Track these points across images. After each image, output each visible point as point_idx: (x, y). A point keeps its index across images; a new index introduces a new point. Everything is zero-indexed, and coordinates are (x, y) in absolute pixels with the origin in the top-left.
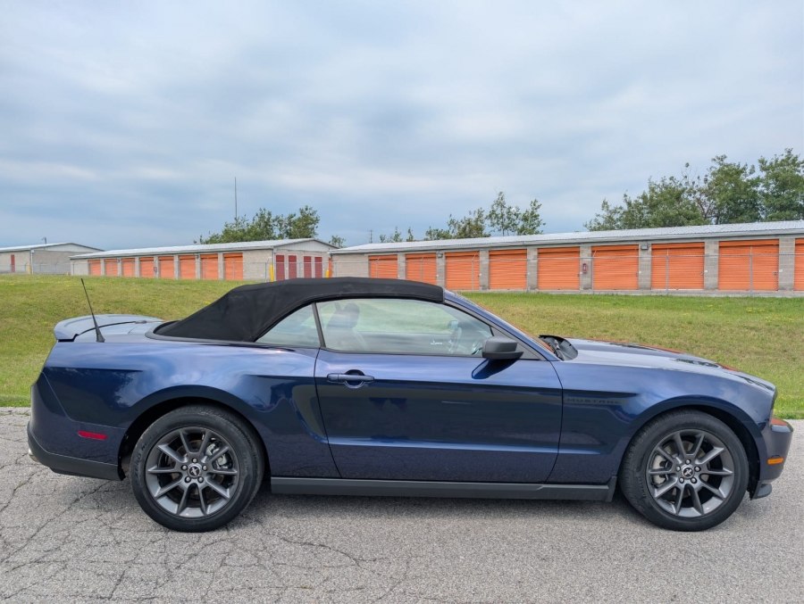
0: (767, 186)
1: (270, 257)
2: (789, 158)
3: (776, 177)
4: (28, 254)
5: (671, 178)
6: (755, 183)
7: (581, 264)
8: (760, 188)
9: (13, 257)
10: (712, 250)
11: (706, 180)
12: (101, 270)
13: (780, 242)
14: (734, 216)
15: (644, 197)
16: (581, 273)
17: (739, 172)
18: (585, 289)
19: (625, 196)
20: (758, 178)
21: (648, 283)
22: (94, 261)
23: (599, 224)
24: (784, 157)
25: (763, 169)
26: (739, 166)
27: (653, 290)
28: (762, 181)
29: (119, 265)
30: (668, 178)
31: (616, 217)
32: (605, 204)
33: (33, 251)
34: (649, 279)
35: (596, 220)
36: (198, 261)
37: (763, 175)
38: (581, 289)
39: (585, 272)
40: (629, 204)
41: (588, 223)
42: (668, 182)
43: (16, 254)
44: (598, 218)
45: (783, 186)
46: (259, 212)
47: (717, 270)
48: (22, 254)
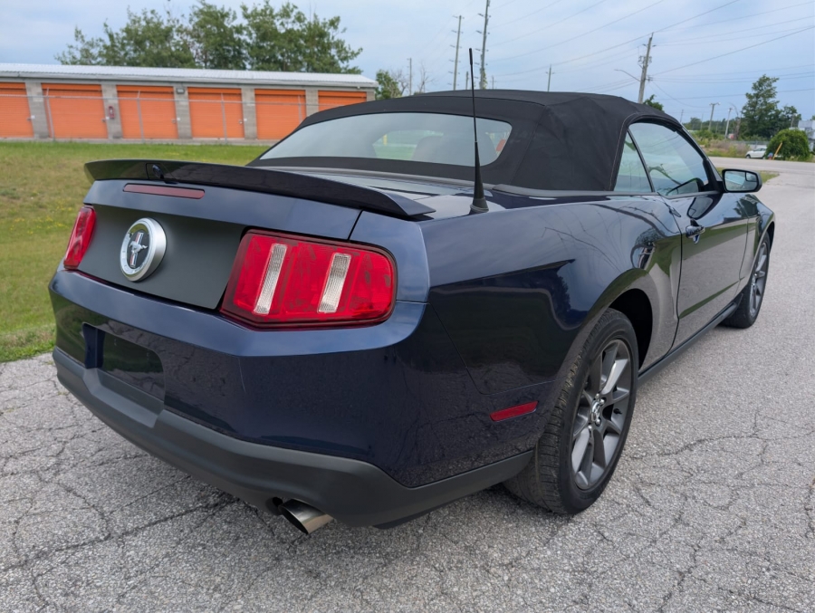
0: (250, 35)
2: (267, 9)
3: (258, 27)
5: (153, 12)
6: (239, 30)
7: (106, 107)
8: (244, 37)
10: (248, 98)
11: (191, 20)
13: (307, 93)
14: (222, 62)
15: (127, 30)
16: (107, 118)
17: (224, 16)
18: (116, 137)
19: (106, 26)
20: (241, 25)
21: (189, 132)
23: (74, 58)
24: (263, 8)
25: (246, 17)
26: (223, 9)
27: (194, 139)
28: (245, 28)
30: (149, 10)
31: (95, 51)
32: (78, 33)
34: (189, 126)
35: (70, 53)
37: (245, 22)
38: (111, 138)
39: (113, 117)
40: (111, 36)
41: (61, 55)
42: (149, 15)
44: (72, 50)
45: (263, 37)
47: (255, 119)
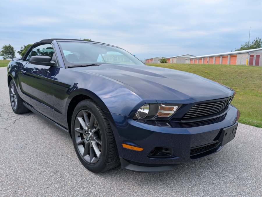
1: (248, 56)
4: (176, 58)
9: (173, 59)
12: (193, 62)
22: (191, 59)
29: (198, 61)
33: (177, 57)
36: (221, 59)
43: (174, 58)
46: (256, 39)
48: (175, 58)
